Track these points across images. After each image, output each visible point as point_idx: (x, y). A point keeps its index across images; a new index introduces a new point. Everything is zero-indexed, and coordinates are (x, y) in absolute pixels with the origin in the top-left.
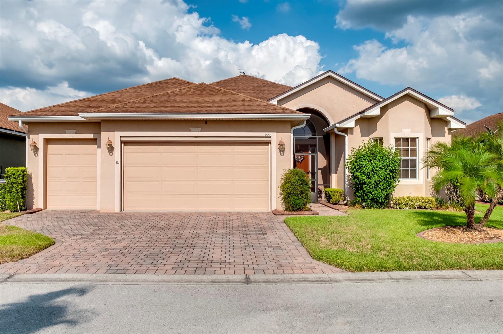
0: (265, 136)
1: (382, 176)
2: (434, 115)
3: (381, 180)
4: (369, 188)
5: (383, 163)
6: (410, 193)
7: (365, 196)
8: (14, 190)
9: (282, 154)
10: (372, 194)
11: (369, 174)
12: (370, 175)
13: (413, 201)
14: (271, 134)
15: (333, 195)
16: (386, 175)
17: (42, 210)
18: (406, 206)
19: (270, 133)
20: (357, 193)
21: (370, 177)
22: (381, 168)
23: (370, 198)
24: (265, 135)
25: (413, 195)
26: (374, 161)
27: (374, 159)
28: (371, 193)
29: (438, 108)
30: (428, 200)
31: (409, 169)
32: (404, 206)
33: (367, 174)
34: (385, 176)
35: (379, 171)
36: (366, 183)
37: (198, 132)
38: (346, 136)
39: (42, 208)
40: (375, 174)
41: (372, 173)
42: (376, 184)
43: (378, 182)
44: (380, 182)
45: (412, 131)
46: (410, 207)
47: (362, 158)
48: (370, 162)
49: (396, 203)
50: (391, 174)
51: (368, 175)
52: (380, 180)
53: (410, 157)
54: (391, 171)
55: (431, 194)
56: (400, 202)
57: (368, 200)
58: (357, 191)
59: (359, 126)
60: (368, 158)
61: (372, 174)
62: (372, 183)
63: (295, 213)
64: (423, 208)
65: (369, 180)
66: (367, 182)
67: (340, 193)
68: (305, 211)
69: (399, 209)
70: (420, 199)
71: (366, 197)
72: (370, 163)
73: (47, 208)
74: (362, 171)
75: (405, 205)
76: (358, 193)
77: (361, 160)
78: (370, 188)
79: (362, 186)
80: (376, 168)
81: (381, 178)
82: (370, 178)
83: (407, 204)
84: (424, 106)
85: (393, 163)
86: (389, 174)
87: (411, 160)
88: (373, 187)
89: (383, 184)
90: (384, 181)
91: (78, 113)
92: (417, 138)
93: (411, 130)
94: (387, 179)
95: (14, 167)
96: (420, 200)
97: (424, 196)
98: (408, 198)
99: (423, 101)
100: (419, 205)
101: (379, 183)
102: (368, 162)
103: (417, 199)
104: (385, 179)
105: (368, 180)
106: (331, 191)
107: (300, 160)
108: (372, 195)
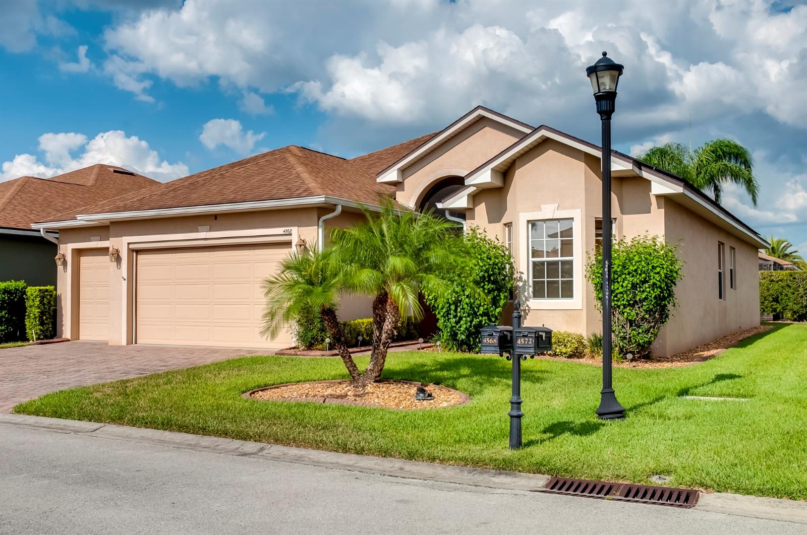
0: (283, 233)
8: (31, 315)
14: (291, 230)
17: (69, 340)
19: (290, 228)
24: (284, 232)
31: (560, 279)
37: (205, 233)
38: (463, 222)
39: (70, 338)
45: (560, 208)
59: (484, 203)
68: (317, 350)
73: (80, 339)
84: (582, 157)
87: (563, 262)
91: (76, 216)
93: (557, 205)
95: (40, 286)
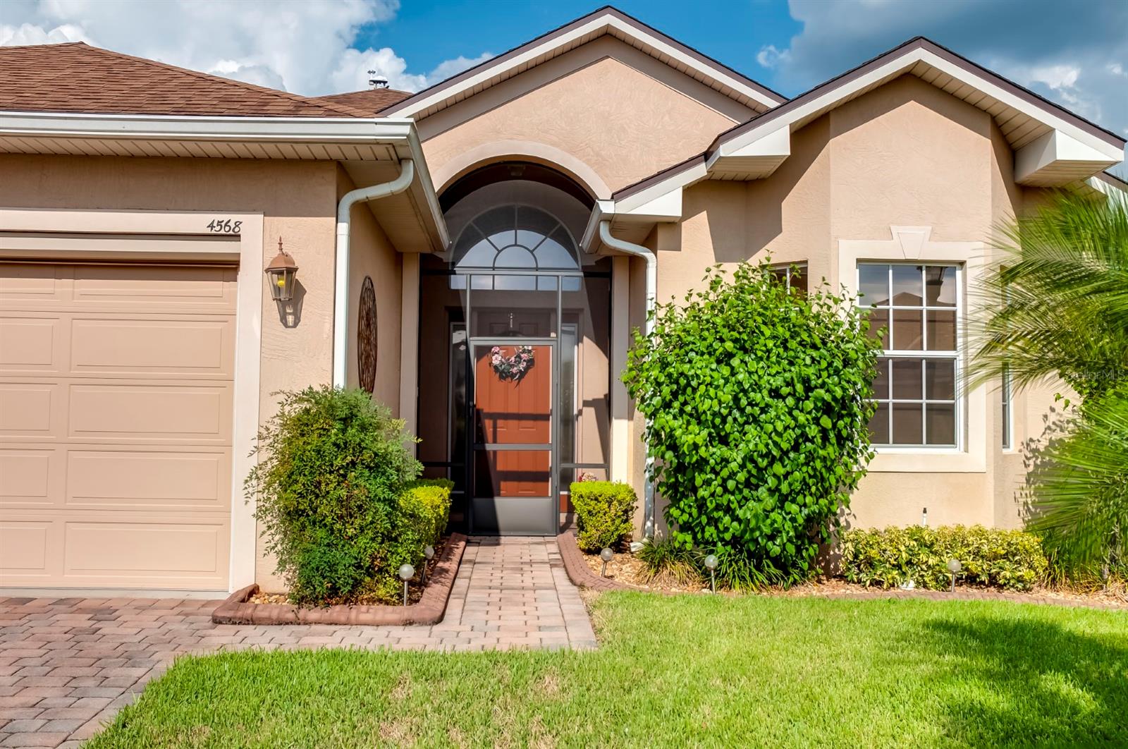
0: (208, 231)
1: (780, 435)
2: (1033, 169)
3: (775, 452)
4: (719, 490)
5: (787, 367)
6: (925, 511)
7: (708, 524)
9: (290, 319)
10: (735, 518)
11: (718, 421)
12: (728, 427)
13: (936, 548)
14: (237, 224)
15: (589, 512)
16: (802, 426)
18: (904, 574)
19: (234, 218)
20: (675, 512)
21: (727, 435)
22: (775, 393)
23: (728, 536)
24: (211, 226)
25: (938, 521)
26: (747, 359)
27: (746, 351)
28: (728, 510)
29: (1052, 130)
30: (1009, 544)
31: (924, 401)
32: (895, 572)
33: (713, 422)
34: (798, 431)
35: (767, 405)
36: (707, 462)
38: (649, 255)
40: (747, 422)
41: (736, 413)
42: (754, 472)
43: (763, 463)
44: (773, 460)
45: (934, 236)
46: (922, 576)
47: (691, 346)
48: (728, 364)
49: (856, 556)
50: (826, 422)
51: (714, 426)
52: (769, 452)
53: (928, 349)
54: (827, 409)
55: (1023, 512)
56: (873, 553)
57: (719, 544)
58: (675, 501)
59: (705, 213)
60: (716, 345)
61: (735, 420)
62: (734, 466)
63: (314, 614)
64: (982, 583)
65: (724, 448)
66: (712, 462)
67: (620, 503)
68: (372, 601)
69: (871, 584)
70: (971, 539)
71: (710, 531)
72: (726, 371)
74: (688, 409)
75: (899, 567)
76: (678, 508)
77: (687, 353)
78: (726, 490)
79: (693, 478)
80: (752, 395)
81: (775, 444)
82: (724, 441)
83: (909, 563)
84: (988, 127)
85: (837, 372)
86: (816, 421)
87: (932, 363)
88: (738, 483)
89: (788, 468)
90: (792, 455)
92: (958, 267)
93: (930, 228)
94: (808, 444)
96: (968, 545)
97: (988, 525)
98: (916, 534)
99: (985, 104)
100: (967, 569)
101: (771, 464)
102: (719, 362)
103: (956, 540)
104: (796, 448)
105: (719, 451)
106: (581, 496)
107: (515, 370)
108: (735, 524)
